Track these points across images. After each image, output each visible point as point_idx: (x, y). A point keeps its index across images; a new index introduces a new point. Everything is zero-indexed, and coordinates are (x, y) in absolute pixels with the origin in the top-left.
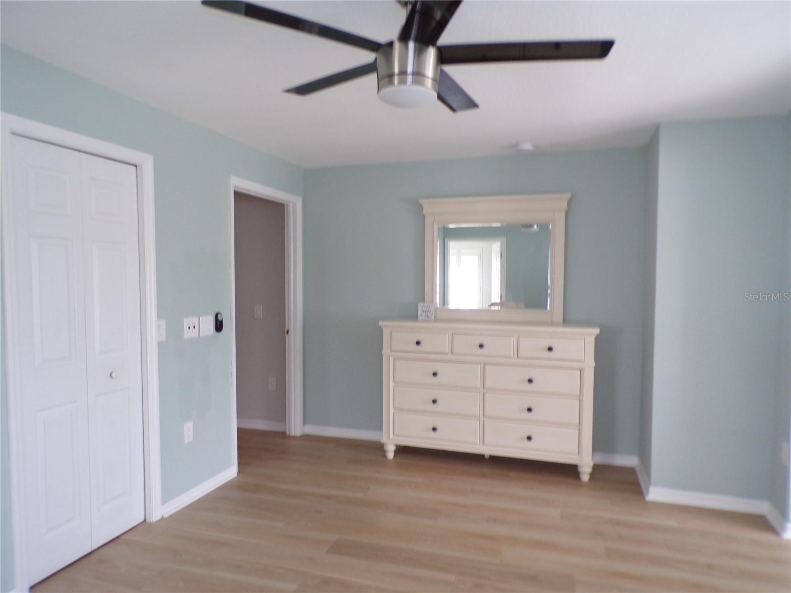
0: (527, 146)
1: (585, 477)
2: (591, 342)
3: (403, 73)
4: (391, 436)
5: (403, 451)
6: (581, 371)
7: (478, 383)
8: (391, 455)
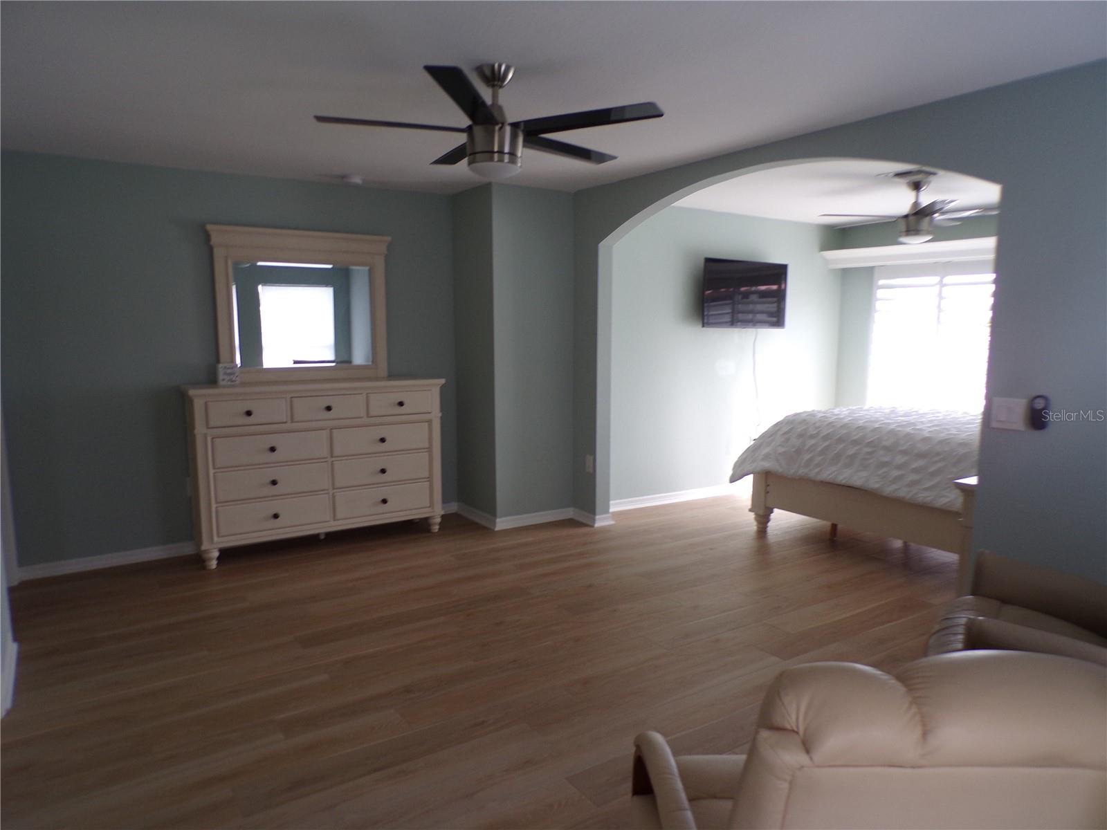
0: (357, 180)
1: (436, 528)
2: (436, 392)
3: (501, 152)
4: (216, 539)
5: (227, 555)
6: (430, 422)
7: (325, 452)
8: (213, 564)
